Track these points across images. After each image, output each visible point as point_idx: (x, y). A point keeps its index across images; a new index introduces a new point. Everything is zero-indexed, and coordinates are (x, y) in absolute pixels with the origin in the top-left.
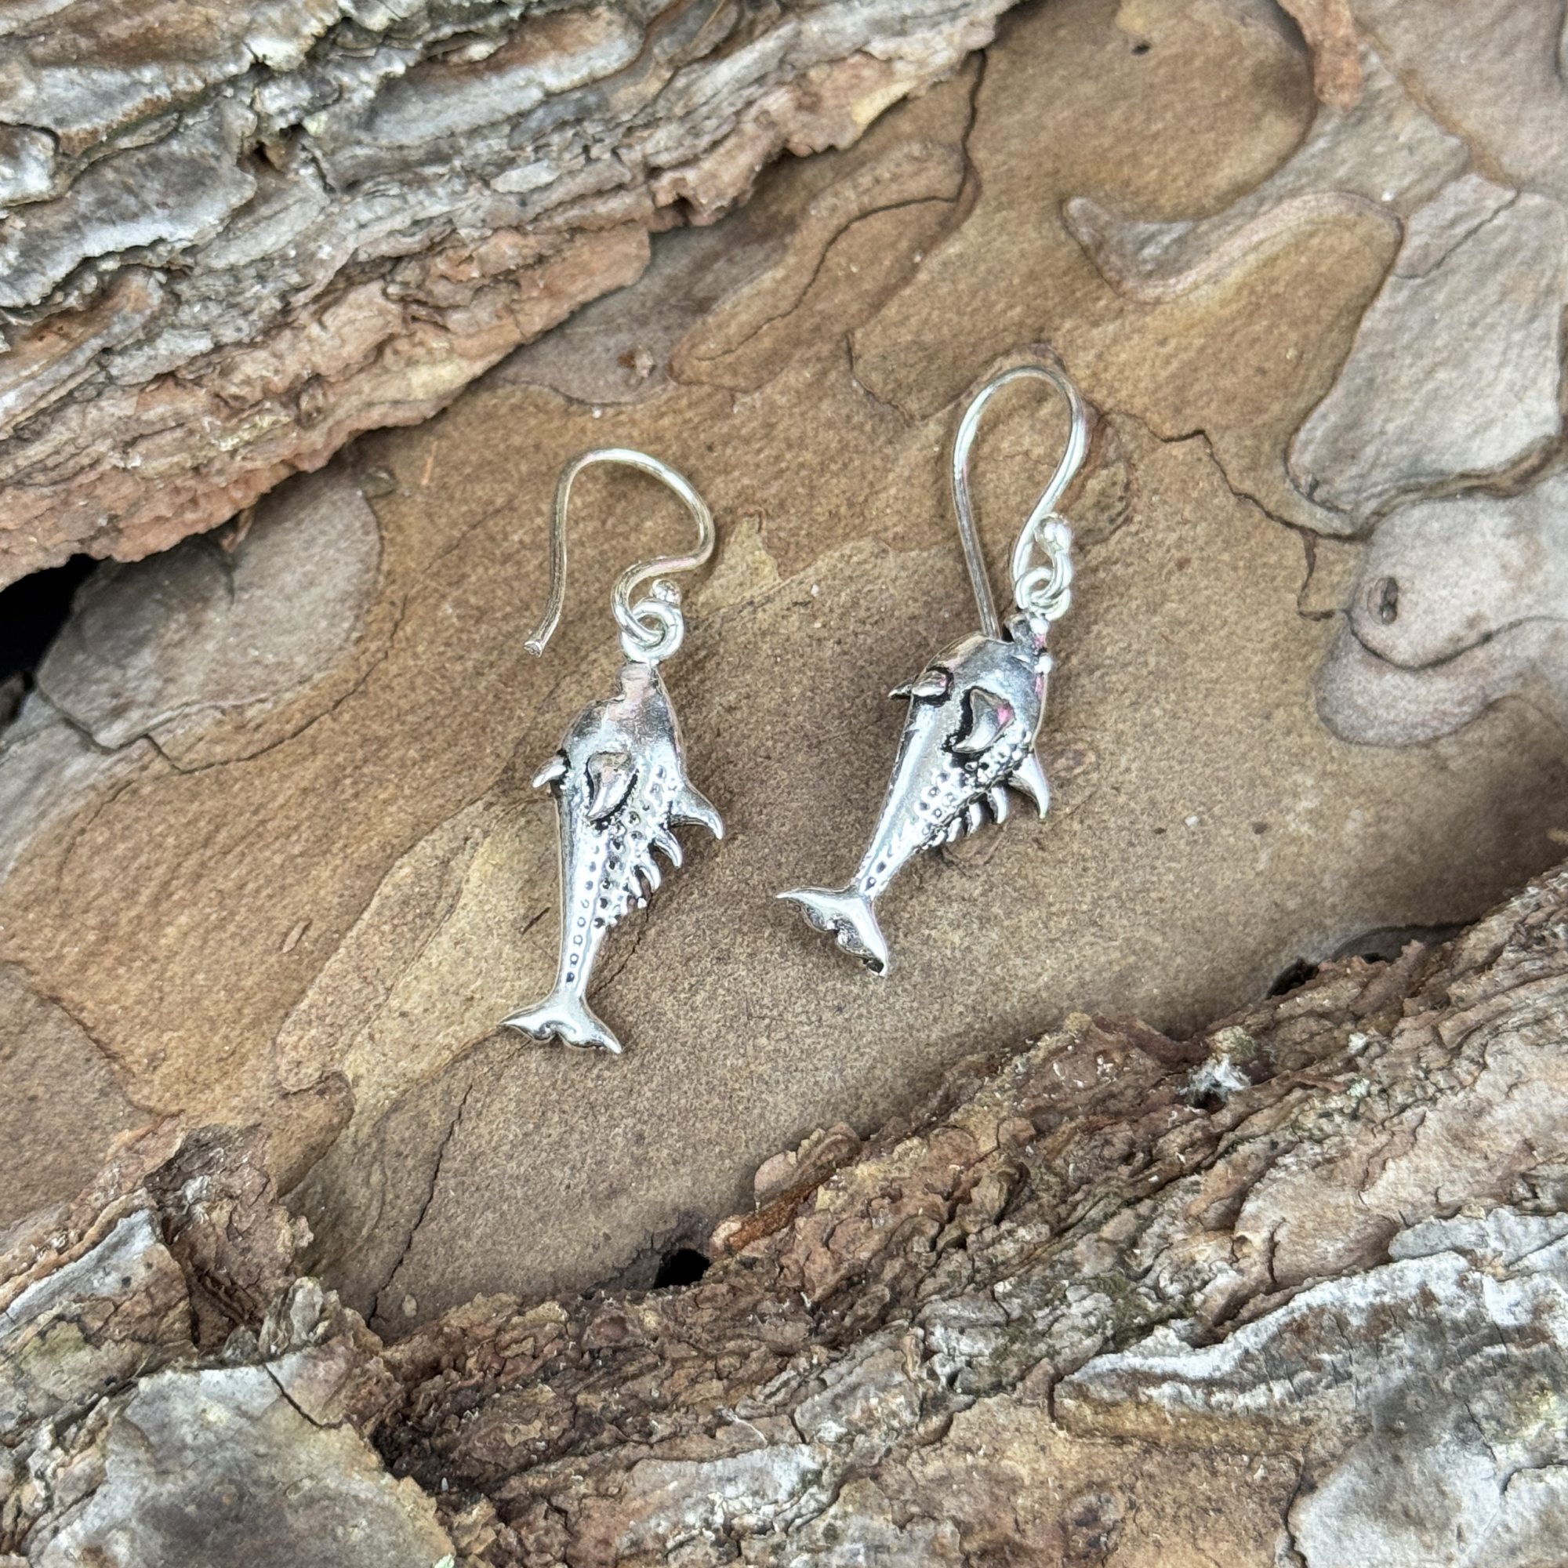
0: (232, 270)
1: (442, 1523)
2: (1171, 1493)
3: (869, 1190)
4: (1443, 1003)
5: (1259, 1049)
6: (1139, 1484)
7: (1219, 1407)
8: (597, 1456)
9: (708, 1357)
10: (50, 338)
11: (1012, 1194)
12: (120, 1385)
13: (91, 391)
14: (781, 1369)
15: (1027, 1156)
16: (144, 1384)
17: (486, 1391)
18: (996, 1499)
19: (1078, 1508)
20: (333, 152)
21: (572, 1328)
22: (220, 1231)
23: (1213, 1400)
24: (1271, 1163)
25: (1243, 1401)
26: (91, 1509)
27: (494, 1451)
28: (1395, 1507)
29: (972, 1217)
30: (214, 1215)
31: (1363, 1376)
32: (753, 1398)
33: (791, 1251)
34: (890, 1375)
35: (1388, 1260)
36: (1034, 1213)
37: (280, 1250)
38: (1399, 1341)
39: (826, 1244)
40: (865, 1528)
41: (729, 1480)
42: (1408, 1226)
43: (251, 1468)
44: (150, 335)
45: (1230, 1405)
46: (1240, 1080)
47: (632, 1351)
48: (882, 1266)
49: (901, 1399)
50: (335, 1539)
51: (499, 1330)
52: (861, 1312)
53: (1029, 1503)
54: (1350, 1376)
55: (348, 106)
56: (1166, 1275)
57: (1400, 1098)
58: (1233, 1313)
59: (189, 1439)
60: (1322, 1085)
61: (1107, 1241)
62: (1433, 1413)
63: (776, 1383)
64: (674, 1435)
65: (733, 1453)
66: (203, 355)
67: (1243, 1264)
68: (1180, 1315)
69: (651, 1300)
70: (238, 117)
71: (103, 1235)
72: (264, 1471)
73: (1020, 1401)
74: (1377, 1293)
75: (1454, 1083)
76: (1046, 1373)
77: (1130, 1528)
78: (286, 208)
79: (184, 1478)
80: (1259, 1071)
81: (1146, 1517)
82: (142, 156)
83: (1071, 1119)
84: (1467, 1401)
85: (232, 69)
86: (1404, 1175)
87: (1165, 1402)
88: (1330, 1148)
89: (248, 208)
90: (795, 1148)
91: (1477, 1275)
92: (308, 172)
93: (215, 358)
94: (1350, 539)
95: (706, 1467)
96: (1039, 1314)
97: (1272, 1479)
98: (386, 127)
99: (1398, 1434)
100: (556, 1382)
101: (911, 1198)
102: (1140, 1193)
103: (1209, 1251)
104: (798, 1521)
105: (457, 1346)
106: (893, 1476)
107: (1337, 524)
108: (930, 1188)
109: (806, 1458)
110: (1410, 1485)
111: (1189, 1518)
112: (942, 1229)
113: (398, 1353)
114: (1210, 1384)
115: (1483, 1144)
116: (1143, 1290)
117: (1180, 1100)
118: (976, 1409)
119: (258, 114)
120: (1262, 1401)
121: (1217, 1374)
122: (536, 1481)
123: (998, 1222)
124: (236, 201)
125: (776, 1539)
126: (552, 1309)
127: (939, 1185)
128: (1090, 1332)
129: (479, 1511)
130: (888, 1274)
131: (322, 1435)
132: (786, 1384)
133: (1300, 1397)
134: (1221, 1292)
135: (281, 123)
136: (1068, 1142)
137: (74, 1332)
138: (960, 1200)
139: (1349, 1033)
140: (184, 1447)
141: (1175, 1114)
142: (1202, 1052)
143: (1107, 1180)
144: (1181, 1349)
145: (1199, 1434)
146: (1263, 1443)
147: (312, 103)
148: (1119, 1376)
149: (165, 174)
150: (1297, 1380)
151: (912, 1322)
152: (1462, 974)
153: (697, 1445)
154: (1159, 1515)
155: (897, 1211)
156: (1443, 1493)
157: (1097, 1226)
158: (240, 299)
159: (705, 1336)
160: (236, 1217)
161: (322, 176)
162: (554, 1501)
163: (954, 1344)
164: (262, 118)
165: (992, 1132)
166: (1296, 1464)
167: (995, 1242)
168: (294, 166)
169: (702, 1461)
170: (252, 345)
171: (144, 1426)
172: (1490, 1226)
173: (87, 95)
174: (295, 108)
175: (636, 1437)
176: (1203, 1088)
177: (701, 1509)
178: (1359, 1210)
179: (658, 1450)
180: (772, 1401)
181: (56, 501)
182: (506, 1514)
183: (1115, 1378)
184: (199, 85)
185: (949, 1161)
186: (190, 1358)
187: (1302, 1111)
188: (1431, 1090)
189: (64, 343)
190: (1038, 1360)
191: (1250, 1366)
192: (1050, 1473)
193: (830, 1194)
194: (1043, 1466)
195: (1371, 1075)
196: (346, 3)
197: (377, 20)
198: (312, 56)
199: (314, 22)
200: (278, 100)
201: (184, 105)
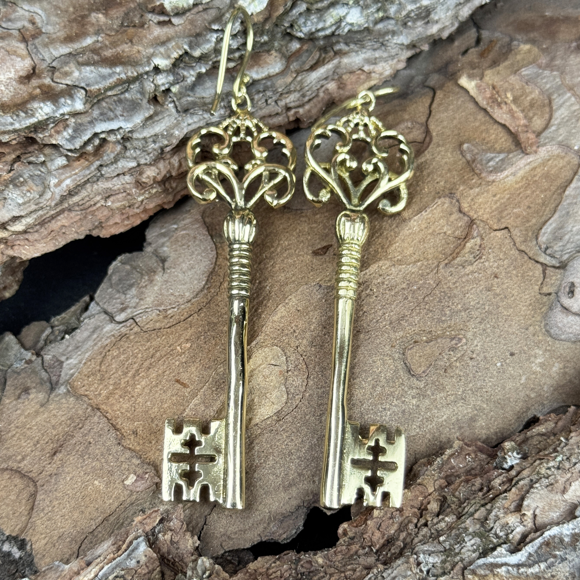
0: (145, 139)
10: (82, 161)
13: (95, 179)
20: (180, 99)
23: (520, 571)
24: (531, 487)
25: (530, 571)
34: (406, 572)
35: (575, 518)
36: (450, 512)
44: (116, 160)
52: (393, 551)
55: (186, 83)
56: (499, 529)
58: (523, 541)
60: (546, 458)
61: (477, 519)
66: (133, 168)
67: (525, 523)
68: (505, 543)
70: (148, 85)
73: (452, 578)
76: (460, 567)
78: (164, 118)
82: (115, 98)
85: (147, 69)
87: (503, 574)
89: (151, 117)
92: (171, 105)
93: (138, 169)
94: (558, 268)
96: (456, 546)
98: (198, 90)
102: (486, 501)
103: (513, 519)
107: (554, 262)
114: (519, 566)
116: (491, 535)
119: (155, 85)
121: (520, 562)
123: (438, 515)
124: (147, 115)
128: (474, 551)
134: (519, 534)
135: (163, 88)
136: (460, 486)
144: (507, 554)
147: (173, 81)
148: (486, 566)
149: (123, 105)
151: (412, 553)
157: (472, 514)
158: (147, 149)
161: (176, 107)
163: (427, 560)
164: (157, 86)
167: (437, 523)
168: (167, 103)
170: (150, 165)
173: (97, 76)
174: (168, 83)
178: (563, 501)
181: (82, 217)
184: (135, 74)
187: (540, 468)
189: (87, 163)
190: (457, 563)
191: (532, 558)
195: (563, 453)
196: (186, 47)
197: (197, 53)
198: (174, 65)
199: (175, 53)
200: (162, 80)
201: (130, 81)
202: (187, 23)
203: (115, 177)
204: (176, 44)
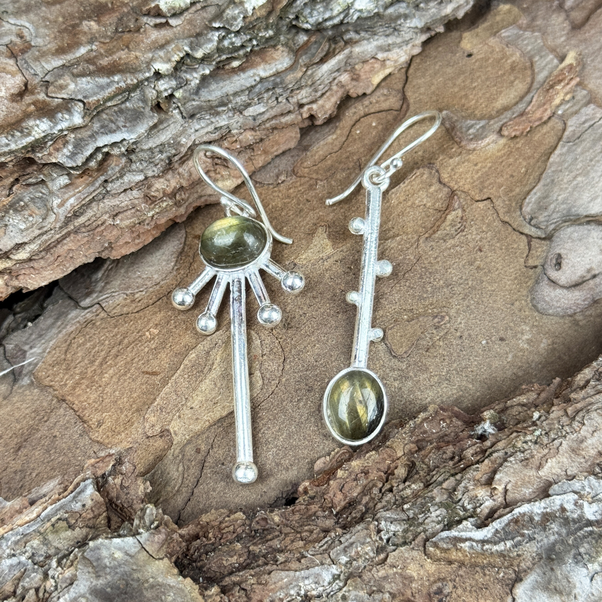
0: (150, 149)
1: (201, 594)
2: (469, 582)
3: (356, 470)
4: (568, 401)
5: (500, 418)
6: (457, 579)
7: (487, 550)
8: (257, 569)
9: (298, 532)
10: (86, 177)
11: (409, 472)
12: (82, 544)
13: (101, 197)
14: (325, 537)
15: (415, 458)
16: (91, 544)
17: (216, 545)
18: (404, 584)
19: (435, 588)
20: (185, 104)
21: (248, 522)
22: (118, 487)
23: (485, 548)
24: (505, 460)
25: (495, 548)
26: (72, 590)
27: (219, 567)
28: (551, 587)
29: (395, 480)
30: (116, 481)
31: (539, 539)
32: (315, 548)
33: (328, 493)
34: (365, 539)
35: (548, 496)
36: (418, 479)
37: (140, 493)
38: (553, 526)
39: (341, 491)
40: (356, 596)
41: (306, 578)
42: (556, 483)
43: (131, 574)
44: (121, 175)
45: (491, 550)
46: (493, 429)
47: (269, 530)
48: (362, 499)
49: (369, 548)
50: (162, 600)
51: (221, 523)
52: (354, 515)
53: (416, 586)
54: (535, 539)
55: (190, 87)
56: (467, 502)
57: (553, 436)
58: (492, 516)
59: (108, 564)
60: (524, 431)
61: (445, 489)
62: (565, 552)
63: (323, 542)
64: (286, 561)
65: (308, 568)
66: (141, 181)
67: (495, 497)
68: (472, 516)
69: (276, 511)
70: (150, 92)
71: (75, 488)
72: (135, 576)
73: (413, 548)
74: (545, 508)
75: (572, 430)
76: (423, 538)
77: (454, 595)
78: (169, 126)
79: (106, 578)
80: (500, 426)
81: (460, 591)
82: (116, 109)
83: (431, 444)
84: (578, 548)
85: (147, 75)
86: (554, 464)
87: (467, 549)
88: (527, 454)
89: (155, 126)
90: (329, 454)
91: (581, 501)
92: (176, 111)
93: (145, 182)
94: (544, 239)
95: (298, 573)
96: (420, 516)
97: (506, 577)
98: (203, 94)
99: (553, 560)
100: (242, 542)
101: (372, 473)
102: (457, 471)
103: (482, 493)
104: (332, 593)
105: (206, 528)
106: (367, 576)
107: (540, 233)
108: (379, 470)
109: (335, 570)
110: (557, 579)
111: (475, 591)
112: (384, 485)
113: (184, 531)
114: (483, 542)
115: (583, 453)
116: (458, 507)
117: (471, 437)
118: (397, 551)
119: (157, 91)
120: (503, 548)
121: (486, 538)
122: (235, 578)
123: (404, 482)
124: (151, 124)
125: (324, 600)
126: (240, 515)
127: (382, 469)
128: (439, 523)
129: (214, 590)
130: (364, 502)
131: (157, 562)
132: (327, 542)
133: (516, 547)
134: (487, 508)
135: (165, 94)
136: (430, 452)
137: (64, 524)
138: (390, 474)
139: (534, 412)
140: (106, 567)
141: (470, 442)
142: (479, 419)
143: (445, 466)
144: (472, 529)
145: (479, 560)
146: (503, 564)
147: (177, 85)
148: (450, 539)
149: (125, 115)
150: (515, 540)
151: (373, 518)
152: (575, 390)
153: (294, 565)
154: (465, 590)
155: (367, 478)
156: (569, 582)
157: (441, 483)
158: (154, 160)
159: (297, 525)
160: (124, 481)
161: (181, 113)
162: (242, 586)
163: (388, 527)
165: (402, 449)
166: (515, 571)
167: (403, 490)
168: (171, 109)
169: (296, 571)
170: (159, 177)
171: (91, 559)
172: (586, 483)
173: (94, 87)
174: (171, 88)
175: (272, 562)
176: (480, 432)
177: (296, 589)
178: (537, 477)
179: (280, 567)
180: (321, 549)
181: (89, 238)
182: (224, 591)
183: (448, 540)
184: (135, 81)
185: (386, 460)
186: (107, 534)
187: (517, 441)
188: (564, 433)
189: (90, 179)
190: (420, 533)
191: (498, 535)
192: (424, 575)
193: (342, 472)
194: (422, 572)
195: (542, 428)
196: (187, 49)
197: (199, 54)
198: (176, 69)
199: (176, 56)
200: (164, 86)
201: (131, 89)
202: (185, 23)
203: (122, 192)
204: (176, 46)
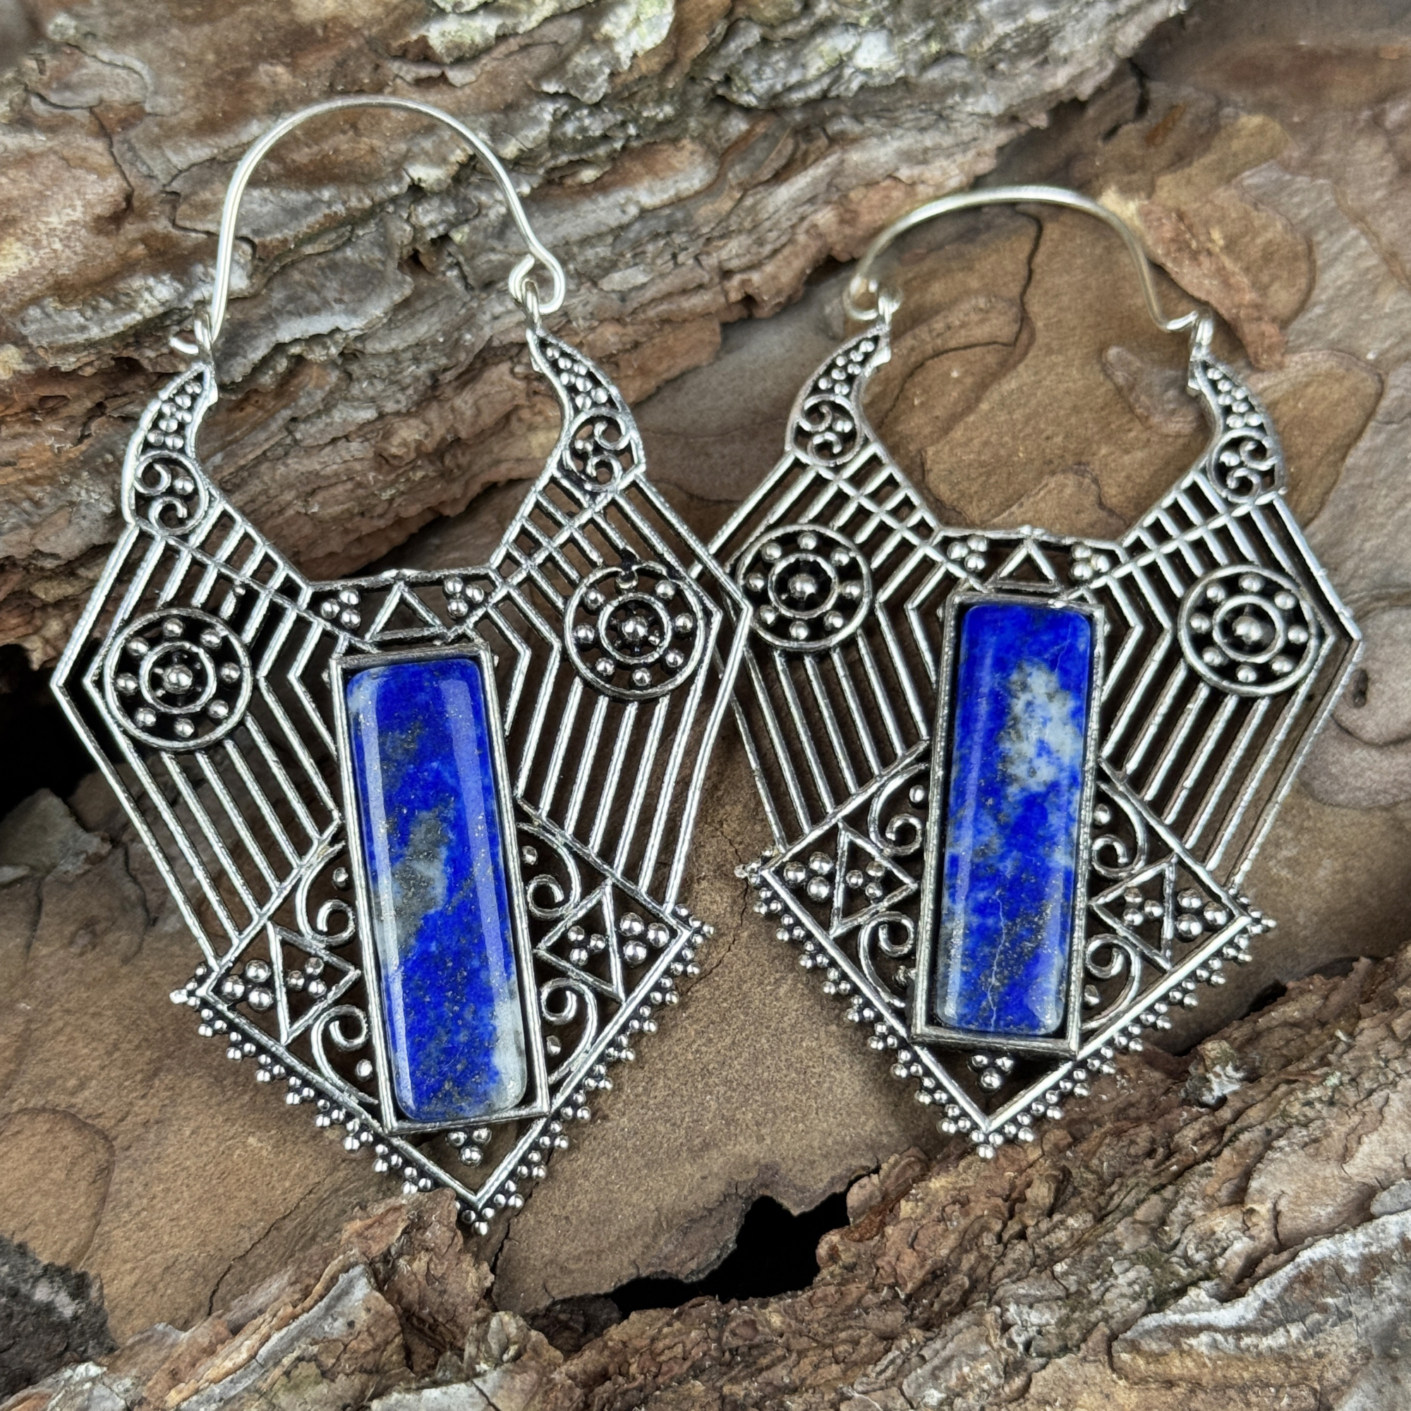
0: (393, 353)
3: (942, 1198)
7: (1248, 1350)
9: (826, 1346)
10: (249, 409)
11: (1058, 1193)
13: (280, 451)
14: (887, 1351)
15: (1068, 1159)
16: (376, 1405)
17: (648, 1390)
20: (473, 257)
22: (420, 1278)
23: (1242, 1344)
24: (1268, 1146)
29: (1029, 1213)
30: (415, 1266)
31: (1361, 1314)
32: (867, 1376)
33: (884, 1254)
34: (977, 1347)
35: (1371, 1218)
36: (1078, 1206)
37: (470, 1290)
39: (912, 1246)
42: (1384, 1189)
44: (328, 406)
45: (1257, 1347)
48: (960, 1260)
49: (988, 1366)
51: (654, 1340)
52: (947, 1298)
54: (1350, 1315)
55: (486, 220)
56: (1192, 1246)
57: (1367, 1085)
58: (1250, 1272)
60: (1303, 1079)
61: (1141, 1222)
63: (885, 1362)
66: (369, 422)
67: (1254, 1231)
68: (1207, 1278)
69: (774, 1304)
73: (1084, 1359)
76: (1103, 1334)
78: (436, 304)
82: (322, 261)
83: (1101, 1126)
85: (394, 190)
86: (1376, 1147)
87: (1204, 1349)
88: (1315, 1130)
89: (406, 303)
92: (453, 274)
93: (379, 425)
96: (1094, 1286)
98: (514, 237)
99: (1395, 1359)
100: (705, 1378)
101: (977, 1202)
102: (1164, 1181)
103: (1226, 1222)
105: (621, 1356)
108: (992, 1193)
112: (1005, 1225)
113: (575, 1365)
114: (1239, 1331)
116: (1174, 1259)
118: (1049, 1368)
119: (414, 227)
120: (1282, 1341)
121: (1243, 1323)
123: (1050, 1214)
124: (397, 298)
127: (998, 1190)
128: (1135, 1297)
130: (965, 1266)
132: (892, 1362)
133: (1312, 1336)
134: (1238, 1257)
135: (432, 234)
136: (1100, 1144)
138: (1017, 1200)
143: (1136, 1172)
144: (1211, 1304)
145: (1233, 1373)
147: (457, 215)
148: (1164, 1331)
149: (341, 276)
150: (1309, 1321)
151: (990, 1302)
155: (967, 1214)
157: (1130, 1212)
159: (822, 1330)
161: (464, 277)
163: (1026, 1317)
164: (418, 230)
167: (1049, 1231)
170: (409, 414)
173: (278, 210)
174: (443, 221)
180: (882, 1377)
183: (1160, 1334)
184: (368, 202)
186: (409, 1381)
187: (1289, 1102)
188: (1391, 1076)
189: (260, 414)
190: (1096, 1324)
191: (1270, 1313)
193: (910, 1205)
195: (1341, 1068)
197: (512, 149)
198: (457, 179)
199: (458, 152)
200: (429, 216)
201: (356, 220)
202: (483, 80)
203: (326, 445)
